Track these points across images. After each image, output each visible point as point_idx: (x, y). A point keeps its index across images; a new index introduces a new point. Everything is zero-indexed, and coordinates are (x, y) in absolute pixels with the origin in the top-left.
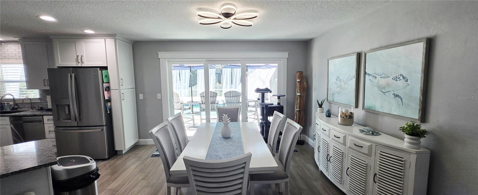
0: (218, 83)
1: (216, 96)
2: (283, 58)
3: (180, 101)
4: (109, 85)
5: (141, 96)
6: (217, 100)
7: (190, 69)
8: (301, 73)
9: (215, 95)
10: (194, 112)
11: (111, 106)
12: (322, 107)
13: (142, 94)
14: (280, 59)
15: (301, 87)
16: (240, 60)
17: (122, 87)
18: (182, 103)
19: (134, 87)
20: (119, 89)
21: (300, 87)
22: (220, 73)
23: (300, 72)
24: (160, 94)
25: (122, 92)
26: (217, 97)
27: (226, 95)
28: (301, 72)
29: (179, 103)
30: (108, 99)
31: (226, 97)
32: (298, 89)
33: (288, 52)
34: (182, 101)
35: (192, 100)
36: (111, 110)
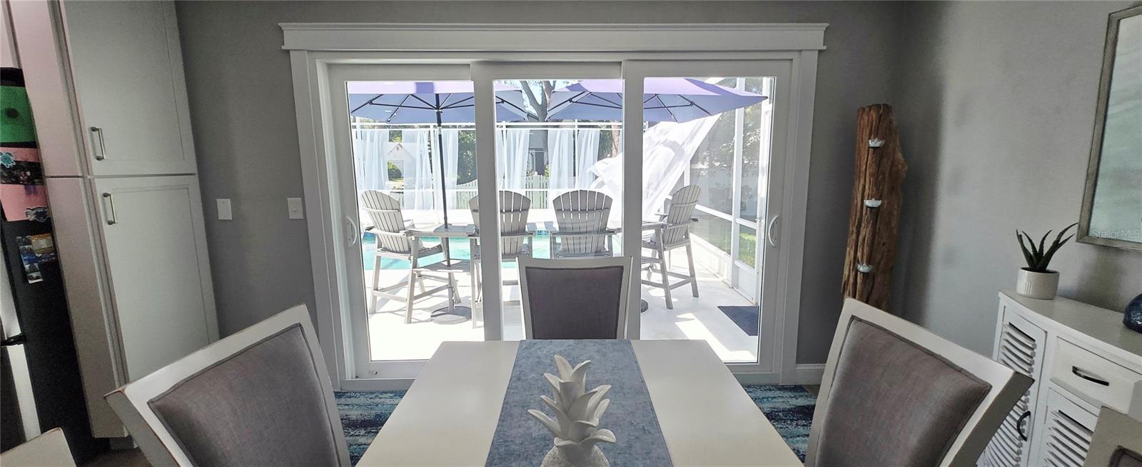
0: (536, 173)
1: (526, 210)
2: (800, 51)
3: (406, 224)
4: (38, 155)
5: (225, 209)
6: (529, 221)
7: (438, 114)
8: (884, 111)
9: (521, 205)
10: (452, 262)
11: (54, 249)
12: (1049, 267)
13: (229, 200)
14: (788, 56)
15: (884, 174)
16: (620, 63)
17: (96, 166)
18: (409, 233)
19: (195, 170)
20: (85, 176)
21: (875, 175)
22: (542, 149)
23: (878, 106)
24: (300, 199)
25: (101, 187)
26: (530, 210)
27: (560, 205)
28: (885, 105)
29: (402, 233)
30: (31, 218)
31: (558, 211)
32: (865, 182)
33: (827, 25)
34: (413, 226)
35: (444, 223)
36: (52, 267)
